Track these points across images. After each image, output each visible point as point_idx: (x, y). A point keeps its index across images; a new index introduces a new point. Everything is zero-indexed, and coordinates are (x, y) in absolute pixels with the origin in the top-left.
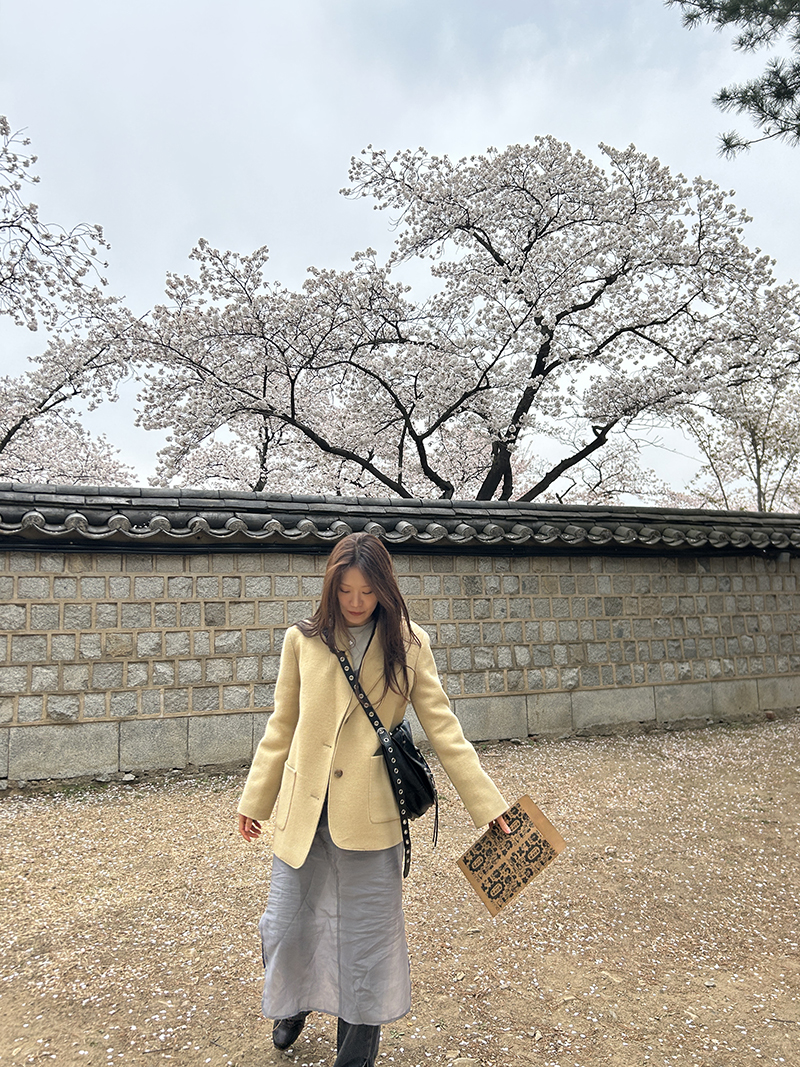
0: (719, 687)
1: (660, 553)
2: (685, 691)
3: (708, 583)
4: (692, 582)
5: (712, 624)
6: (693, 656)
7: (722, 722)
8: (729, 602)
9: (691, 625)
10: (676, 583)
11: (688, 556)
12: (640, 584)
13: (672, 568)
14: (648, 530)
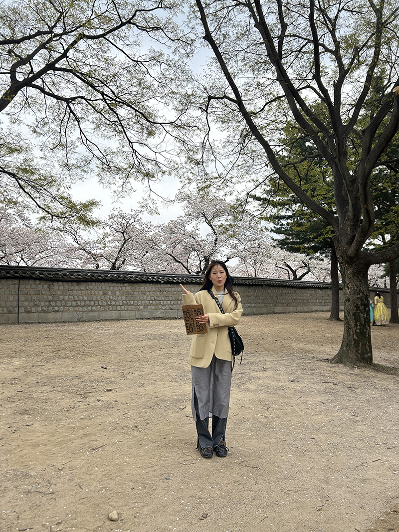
0: (254, 308)
1: (246, 285)
2: (249, 309)
3: (252, 290)
4: (250, 290)
5: (253, 298)
6: (250, 303)
7: (254, 314)
8: (255, 294)
9: (250, 297)
10: (248, 290)
11: (249, 286)
12: (243, 290)
13: (247, 287)
14: (244, 281)
